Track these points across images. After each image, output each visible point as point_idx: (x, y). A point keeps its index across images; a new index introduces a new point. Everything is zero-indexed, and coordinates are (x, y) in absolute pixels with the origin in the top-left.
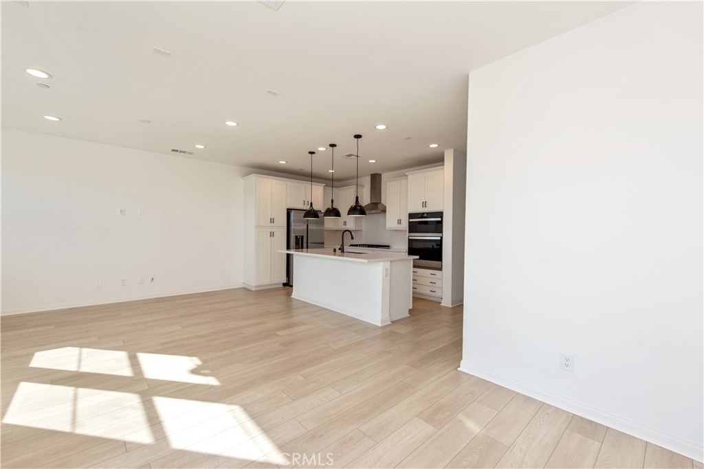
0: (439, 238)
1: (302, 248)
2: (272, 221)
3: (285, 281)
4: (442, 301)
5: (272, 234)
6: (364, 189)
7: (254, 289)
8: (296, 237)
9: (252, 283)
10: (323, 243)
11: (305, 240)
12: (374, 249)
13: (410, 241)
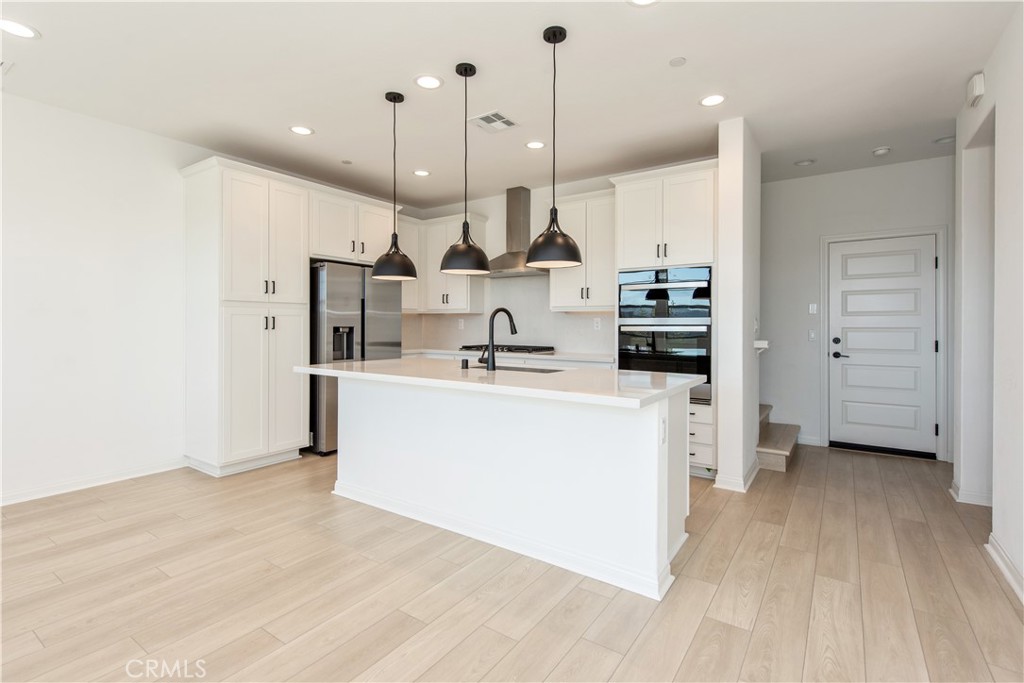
0: (704, 329)
1: (350, 357)
2: (270, 287)
3: (306, 443)
4: (718, 478)
5: (270, 323)
6: (489, 224)
7: (217, 474)
8: (336, 330)
9: (213, 460)
10: (399, 344)
11: (357, 337)
12: (527, 355)
13: (625, 336)
